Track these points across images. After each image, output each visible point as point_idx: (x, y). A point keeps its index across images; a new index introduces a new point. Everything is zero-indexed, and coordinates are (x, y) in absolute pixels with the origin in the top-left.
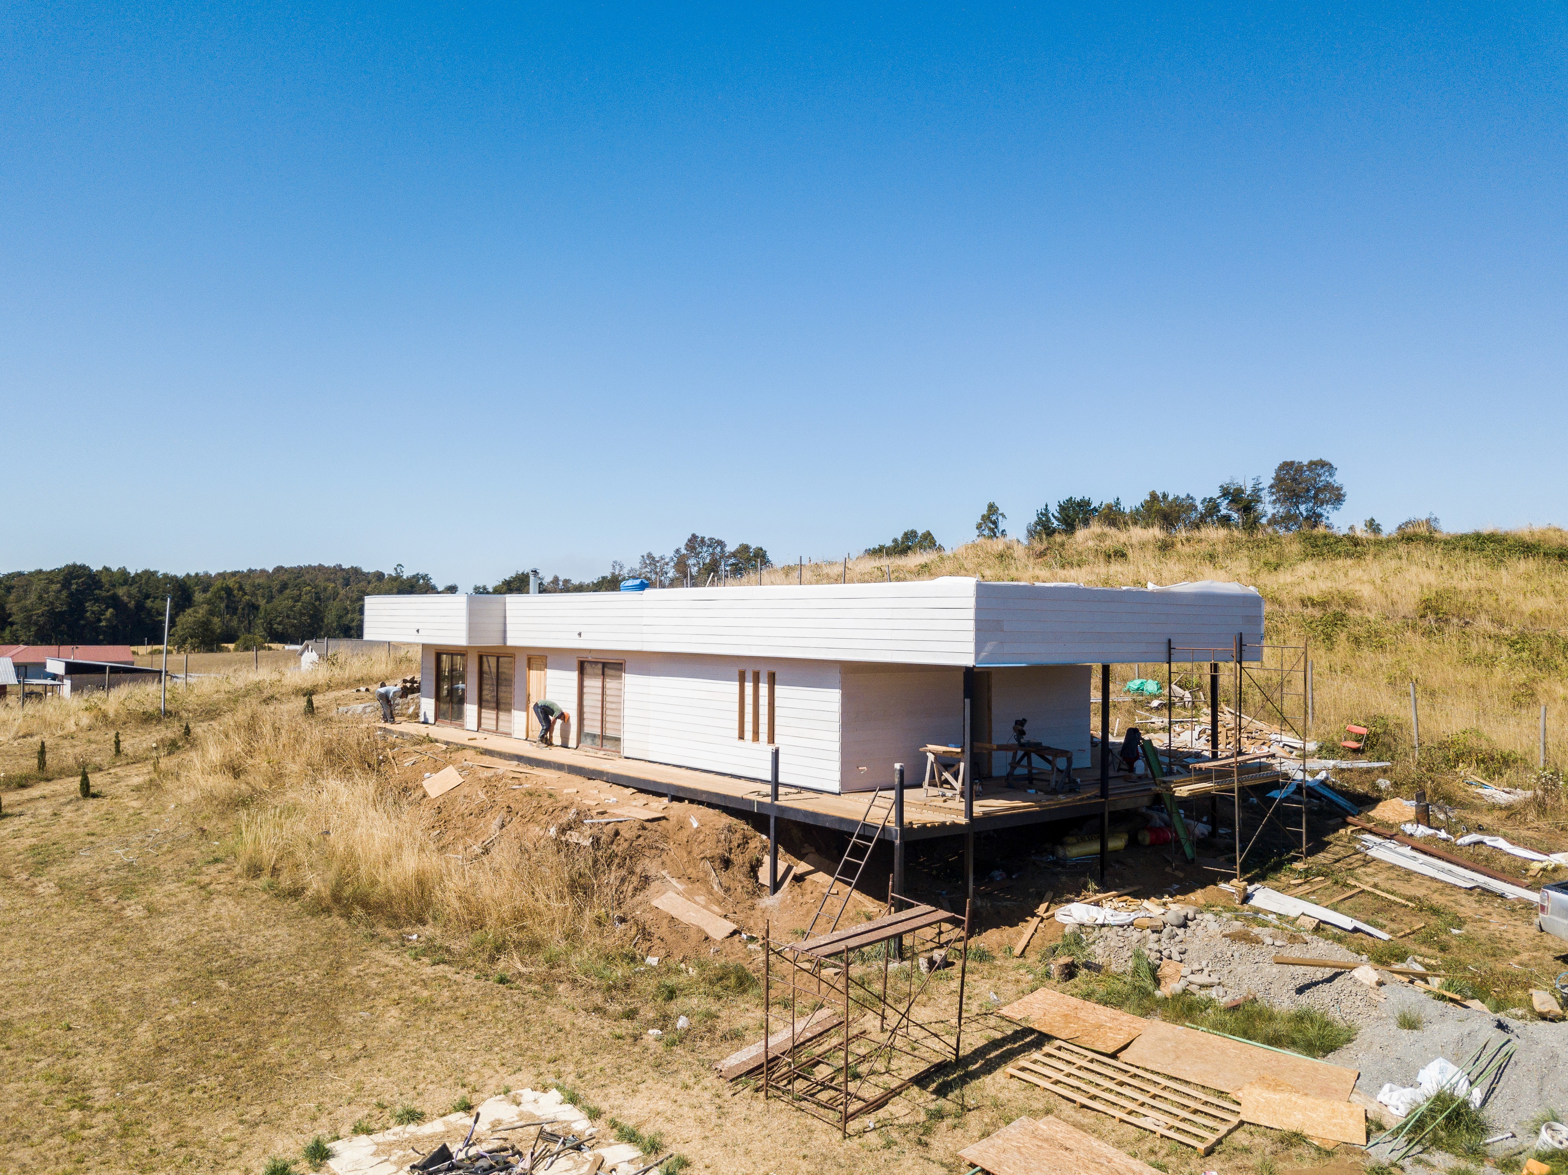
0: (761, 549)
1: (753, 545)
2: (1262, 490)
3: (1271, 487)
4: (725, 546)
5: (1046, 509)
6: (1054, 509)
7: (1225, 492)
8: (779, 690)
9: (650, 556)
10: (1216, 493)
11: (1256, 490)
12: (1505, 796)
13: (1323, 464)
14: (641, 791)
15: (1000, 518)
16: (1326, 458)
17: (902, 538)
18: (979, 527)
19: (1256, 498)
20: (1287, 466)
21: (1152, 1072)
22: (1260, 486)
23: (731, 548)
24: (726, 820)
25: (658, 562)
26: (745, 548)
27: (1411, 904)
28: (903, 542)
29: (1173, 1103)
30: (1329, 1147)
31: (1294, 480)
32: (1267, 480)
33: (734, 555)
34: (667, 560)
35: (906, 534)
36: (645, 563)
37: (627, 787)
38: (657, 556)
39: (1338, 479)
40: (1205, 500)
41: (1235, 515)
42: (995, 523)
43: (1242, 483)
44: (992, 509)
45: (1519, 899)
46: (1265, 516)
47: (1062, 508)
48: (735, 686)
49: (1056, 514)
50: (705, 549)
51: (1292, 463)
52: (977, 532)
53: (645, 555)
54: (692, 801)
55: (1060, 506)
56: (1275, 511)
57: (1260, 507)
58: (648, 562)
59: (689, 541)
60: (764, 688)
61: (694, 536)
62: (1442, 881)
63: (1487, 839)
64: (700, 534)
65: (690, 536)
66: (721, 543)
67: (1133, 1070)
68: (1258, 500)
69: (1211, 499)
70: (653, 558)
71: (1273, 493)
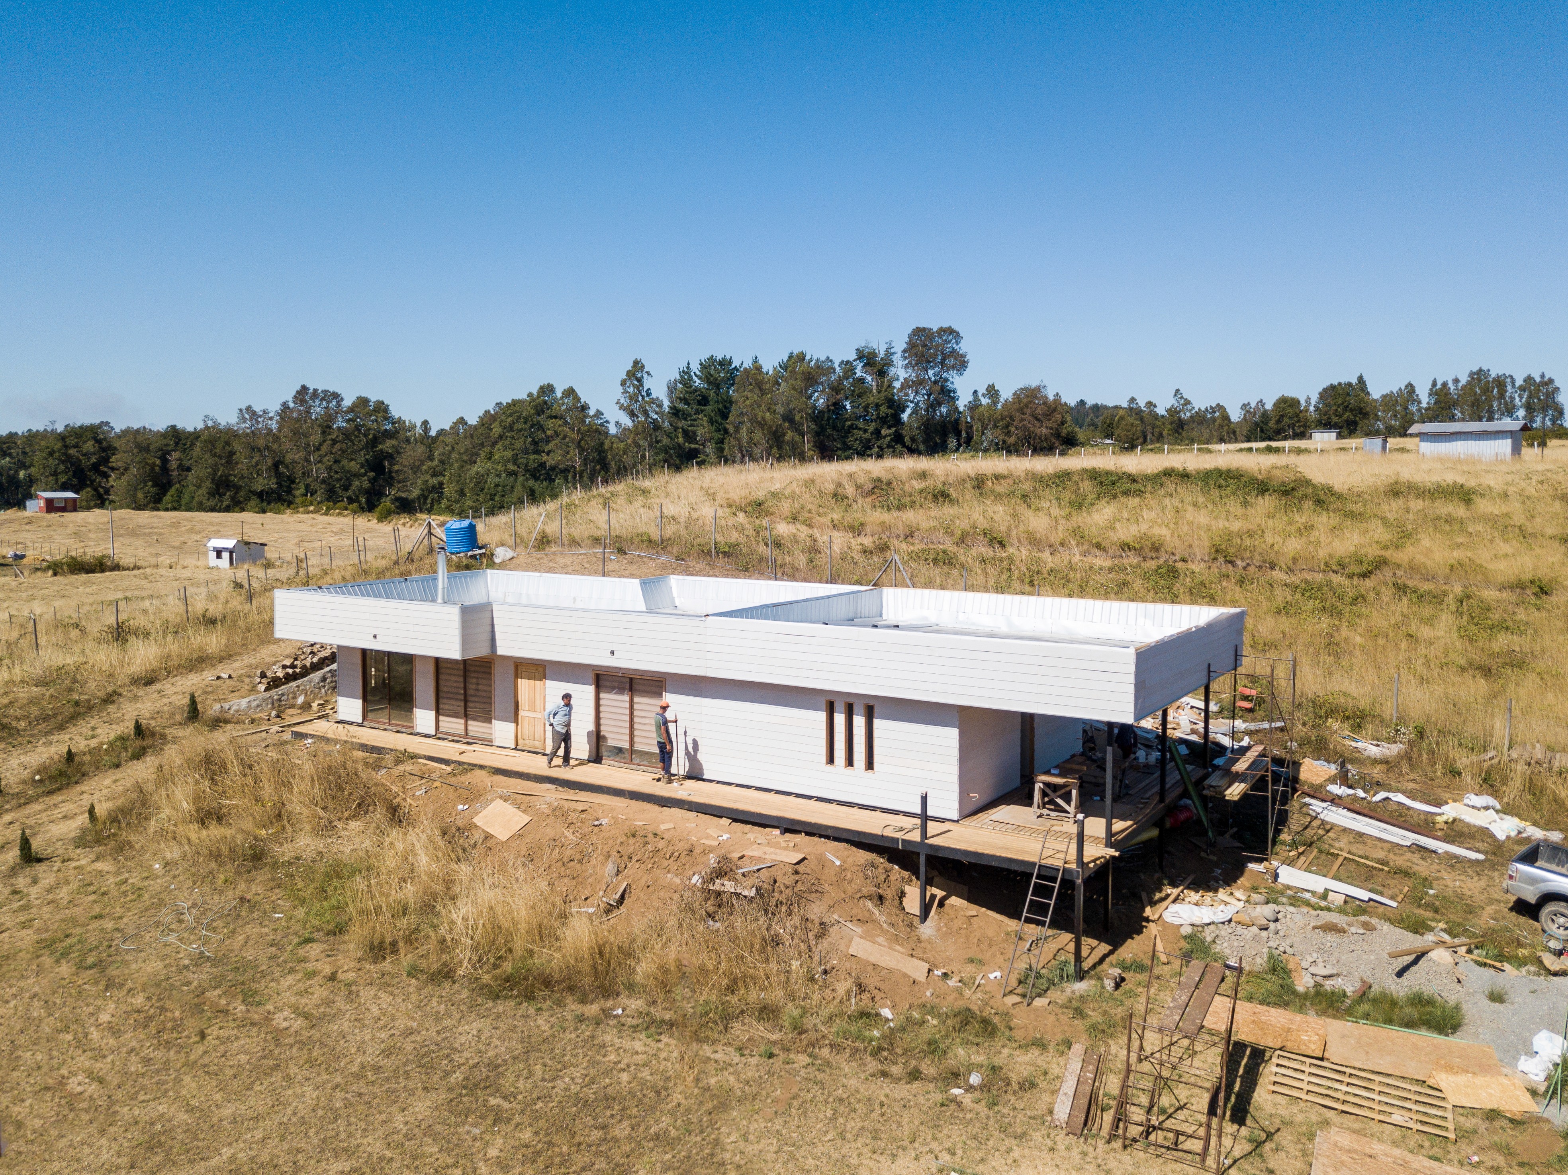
0: (383, 403)
1: (373, 398)
2: (893, 354)
3: (904, 351)
4: (342, 399)
5: (688, 368)
6: (695, 368)
7: (861, 355)
8: (878, 724)
9: (249, 408)
10: (852, 356)
11: (889, 353)
12: (1375, 749)
13: (950, 331)
14: (735, 820)
15: (645, 376)
16: (955, 327)
17: (538, 392)
18: (623, 383)
19: (888, 362)
20: (918, 331)
21: (1360, 1069)
22: (892, 351)
23: (347, 402)
24: (863, 856)
25: (260, 416)
26: (363, 402)
27: (1386, 869)
28: (539, 397)
29: (1394, 1097)
30: (1518, 1117)
31: (925, 346)
32: (900, 345)
33: (351, 410)
34: (271, 415)
35: (542, 388)
36: (244, 418)
37: (721, 817)
38: (258, 408)
39: (964, 347)
40: (842, 362)
41: (869, 378)
42: (640, 380)
43: (875, 347)
44: (638, 365)
45: (1446, 852)
46: (897, 379)
47: (703, 367)
48: (821, 717)
49: (698, 373)
50: (317, 402)
51: (924, 329)
52: (621, 389)
53: (244, 407)
54: (808, 834)
55: (701, 364)
56: (907, 376)
57: (892, 371)
58: (247, 416)
59: (298, 392)
60: (859, 722)
61: (304, 388)
62: (1387, 841)
63: (1391, 795)
64: (312, 387)
65: (299, 388)
66: (336, 396)
67: (1348, 1071)
68: (890, 363)
69: (848, 362)
70: (254, 413)
71: (906, 358)
